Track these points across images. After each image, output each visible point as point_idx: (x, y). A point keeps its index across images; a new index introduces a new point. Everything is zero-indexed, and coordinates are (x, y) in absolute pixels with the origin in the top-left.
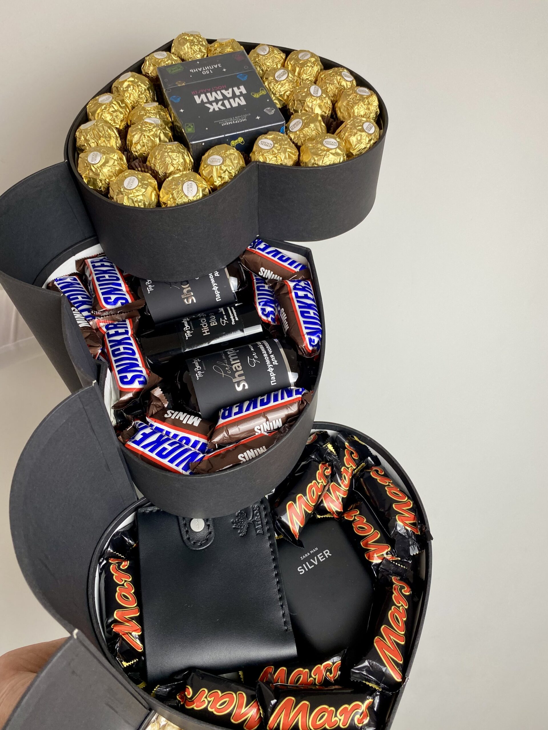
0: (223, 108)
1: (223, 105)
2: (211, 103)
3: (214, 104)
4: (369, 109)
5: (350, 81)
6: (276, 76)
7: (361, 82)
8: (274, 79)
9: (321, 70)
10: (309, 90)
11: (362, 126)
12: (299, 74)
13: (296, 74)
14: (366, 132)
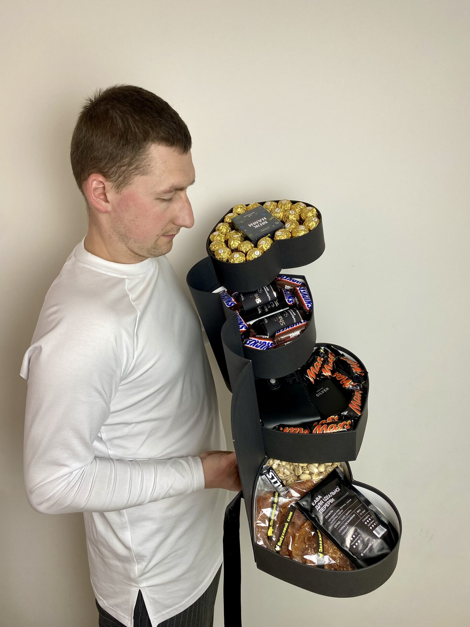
0: (260, 226)
1: (259, 225)
2: (255, 225)
3: (256, 225)
4: (313, 213)
5: (304, 206)
6: (276, 211)
7: (308, 205)
8: (275, 212)
9: (292, 205)
10: (289, 213)
11: (312, 219)
12: (284, 208)
13: (283, 208)
14: (314, 221)
